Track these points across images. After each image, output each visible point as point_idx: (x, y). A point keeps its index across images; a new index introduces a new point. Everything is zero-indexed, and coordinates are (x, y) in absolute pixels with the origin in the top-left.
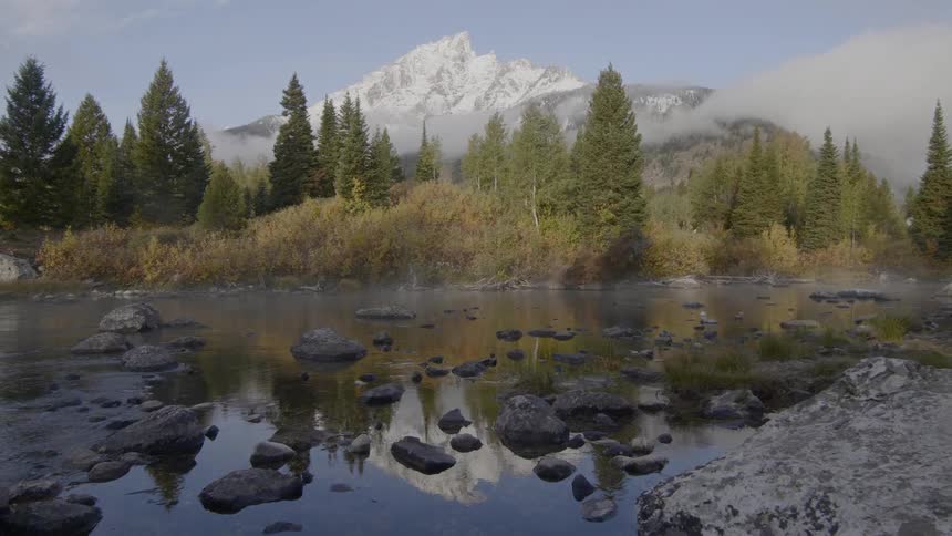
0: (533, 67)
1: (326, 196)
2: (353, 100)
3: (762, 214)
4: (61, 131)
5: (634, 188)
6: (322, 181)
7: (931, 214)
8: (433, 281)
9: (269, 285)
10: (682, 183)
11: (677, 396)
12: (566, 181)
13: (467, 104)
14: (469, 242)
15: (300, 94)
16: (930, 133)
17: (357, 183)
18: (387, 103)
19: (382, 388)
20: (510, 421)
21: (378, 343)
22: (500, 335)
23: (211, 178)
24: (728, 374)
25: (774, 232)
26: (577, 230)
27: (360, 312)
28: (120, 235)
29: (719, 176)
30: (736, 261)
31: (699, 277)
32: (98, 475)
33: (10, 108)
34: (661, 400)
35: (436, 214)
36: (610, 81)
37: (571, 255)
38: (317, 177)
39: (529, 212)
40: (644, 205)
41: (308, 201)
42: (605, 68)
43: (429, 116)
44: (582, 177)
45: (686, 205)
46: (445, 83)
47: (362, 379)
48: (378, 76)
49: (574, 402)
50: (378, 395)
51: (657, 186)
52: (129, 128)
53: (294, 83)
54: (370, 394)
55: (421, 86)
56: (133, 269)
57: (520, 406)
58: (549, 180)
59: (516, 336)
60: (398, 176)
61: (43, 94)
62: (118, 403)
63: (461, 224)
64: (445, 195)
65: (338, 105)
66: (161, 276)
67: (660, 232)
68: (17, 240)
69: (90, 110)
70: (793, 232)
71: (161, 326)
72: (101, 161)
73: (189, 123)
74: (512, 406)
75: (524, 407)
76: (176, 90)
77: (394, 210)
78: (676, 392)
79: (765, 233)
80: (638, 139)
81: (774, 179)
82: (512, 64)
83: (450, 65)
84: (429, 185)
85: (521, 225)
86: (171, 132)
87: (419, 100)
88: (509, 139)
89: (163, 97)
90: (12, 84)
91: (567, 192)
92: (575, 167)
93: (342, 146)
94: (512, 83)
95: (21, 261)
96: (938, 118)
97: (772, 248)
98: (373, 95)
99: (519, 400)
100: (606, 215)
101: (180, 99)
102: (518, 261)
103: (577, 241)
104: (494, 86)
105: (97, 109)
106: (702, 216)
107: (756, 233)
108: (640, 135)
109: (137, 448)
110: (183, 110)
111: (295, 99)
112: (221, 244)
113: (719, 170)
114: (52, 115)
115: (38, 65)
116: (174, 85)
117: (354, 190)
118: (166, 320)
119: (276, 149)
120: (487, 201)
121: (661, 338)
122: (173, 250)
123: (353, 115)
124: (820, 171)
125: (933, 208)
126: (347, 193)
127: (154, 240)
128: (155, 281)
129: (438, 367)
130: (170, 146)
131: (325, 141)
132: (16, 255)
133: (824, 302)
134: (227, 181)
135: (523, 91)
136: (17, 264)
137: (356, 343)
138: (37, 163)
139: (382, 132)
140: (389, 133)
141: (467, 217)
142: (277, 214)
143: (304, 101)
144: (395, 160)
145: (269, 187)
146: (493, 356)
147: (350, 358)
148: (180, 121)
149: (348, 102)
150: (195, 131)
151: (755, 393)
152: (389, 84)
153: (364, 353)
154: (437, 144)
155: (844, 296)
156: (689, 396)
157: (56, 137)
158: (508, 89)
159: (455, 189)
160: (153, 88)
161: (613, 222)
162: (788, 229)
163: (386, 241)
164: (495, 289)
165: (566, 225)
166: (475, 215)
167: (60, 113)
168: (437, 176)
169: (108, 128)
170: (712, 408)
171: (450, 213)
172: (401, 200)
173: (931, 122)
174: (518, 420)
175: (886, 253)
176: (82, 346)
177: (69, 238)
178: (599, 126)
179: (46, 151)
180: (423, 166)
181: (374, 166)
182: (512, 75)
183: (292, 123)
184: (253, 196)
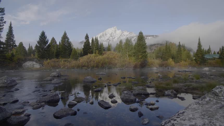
0: (127, 32)
1: (92, 54)
2: (97, 37)
3: (168, 57)
4: (48, 43)
5: (145, 52)
6: (91, 51)
7: (199, 57)
8: (110, 68)
9: (82, 69)
10: (153, 51)
11: (158, 91)
12: (133, 51)
13: (116, 38)
14: (116, 61)
15: (88, 36)
16: (198, 42)
17: (97, 51)
18: (103, 38)
19: (98, 88)
20: (124, 97)
21: (99, 79)
22: (122, 78)
23: (73, 51)
24: (169, 86)
25: (170, 60)
26: (135, 59)
27: (97, 73)
28: (57, 60)
29: (160, 50)
30: (163, 65)
31: (157, 68)
32: (34, 108)
33: (40, 39)
34: (154, 92)
35: (111, 57)
36: (141, 33)
37: (134, 64)
38: (91, 50)
39: (127, 56)
40: (147, 55)
41: (89, 54)
42: (140, 31)
43: (110, 41)
44: (136, 50)
45: (154, 55)
46: (112, 35)
47: (95, 86)
48: (101, 34)
49: (137, 92)
50: (97, 90)
51: (149, 52)
52: (60, 42)
53: (87, 35)
54: (95, 90)
55: (108, 35)
56: (59, 66)
57: (126, 93)
58: (130, 51)
59: (124, 78)
60: (104, 50)
61: (45, 36)
62: (47, 91)
63: (115, 58)
64: (112, 54)
65: (94, 38)
66: (64, 67)
67: (150, 60)
68: (40, 61)
69: (53, 40)
70: (173, 60)
71: (61, 76)
72: (55, 48)
73: (69, 41)
74: (124, 93)
75: (127, 94)
76: (67, 36)
77: (103, 56)
78: (158, 90)
79: (168, 60)
80: (146, 44)
81: (170, 50)
82: (124, 32)
83: (113, 32)
84: (110, 52)
85: (125, 58)
86: (66, 43)
87: (108, 38)
88: (123, 44)
89: (65, 37)
90: (40, 35)
91: (133, 53)
92: (135, 48)
93: (95, 45)
94: (124, 35)
95: (41, 64)
96: (199, 40)
97: (170, 63)
98: (100, 37)
99: (125, 92)
100: (140, 57)
101: (68, 37)
102: (125, 65)
103: (135, 61)
104: (121, 35)
105: (54, 39)
106: (157, 57)
107: (167, 60)
108: (146, 43)
109: (45, 102)
110: (68, 39)
111: (87, 37)
112: (74, 62)
113: (160, 49)
114: (46, 40)
115: (44, 32)
116: (67, 35)
117: (97, 52)
118: (62, 75)
119: (84, 46)
120: (120, 54)
121: (152, 79)
122: (66, 63)
123: (97, 40)
124: (178, 49)
125: (199, 56)
126: (95, 53)
127: (62, 61)
128: (63, 68)
129: (109, 84)
130: (66, 45)
131: (92, 44)
132: (40, 63)
133: (181, 72)
134: (75, 51)
135: (126, 36)
136: (40, 65)
137: (94, 79)
138: (43, 48)
139: (102, 43)
140: (103, 43)
141: (116, 57)
142: (84, 57)
143: (88, 38)
144: (104, 48)
145: (83, 52)
146: (120, 82)
147: (93, 82)
148: (68, 41)
149: (96, 38)
150: (70, 43)
151: (175, 91)
152: (103, 35)
153: (96, 81)
154: (111, 45)
155: (184, 71)
156: (160, 91)
157: (47, 44)
158: (123, 36)
159: (114, 52)
160: (63, 35)
161: (141, 58)
162: (173, 59)
163: (102, 61)
164: (121, 70)
165: (133, 58)
166: (117, 57)
167: (48, 40)
168: (111, 50)
169: (56, 42)
170: (166, 94)
171: (113, 57)
172: (105, 54)
173: (198, 40)
174: (125, 97)
175: (190, 64)
176: (45, 79)
177: (49, 61)
178: (139, 41)
179: (45, 46)
180: (109, 49)
181: (100, 49)
182: (124, 33)
183: (86, 41)
184: (80, 53)
